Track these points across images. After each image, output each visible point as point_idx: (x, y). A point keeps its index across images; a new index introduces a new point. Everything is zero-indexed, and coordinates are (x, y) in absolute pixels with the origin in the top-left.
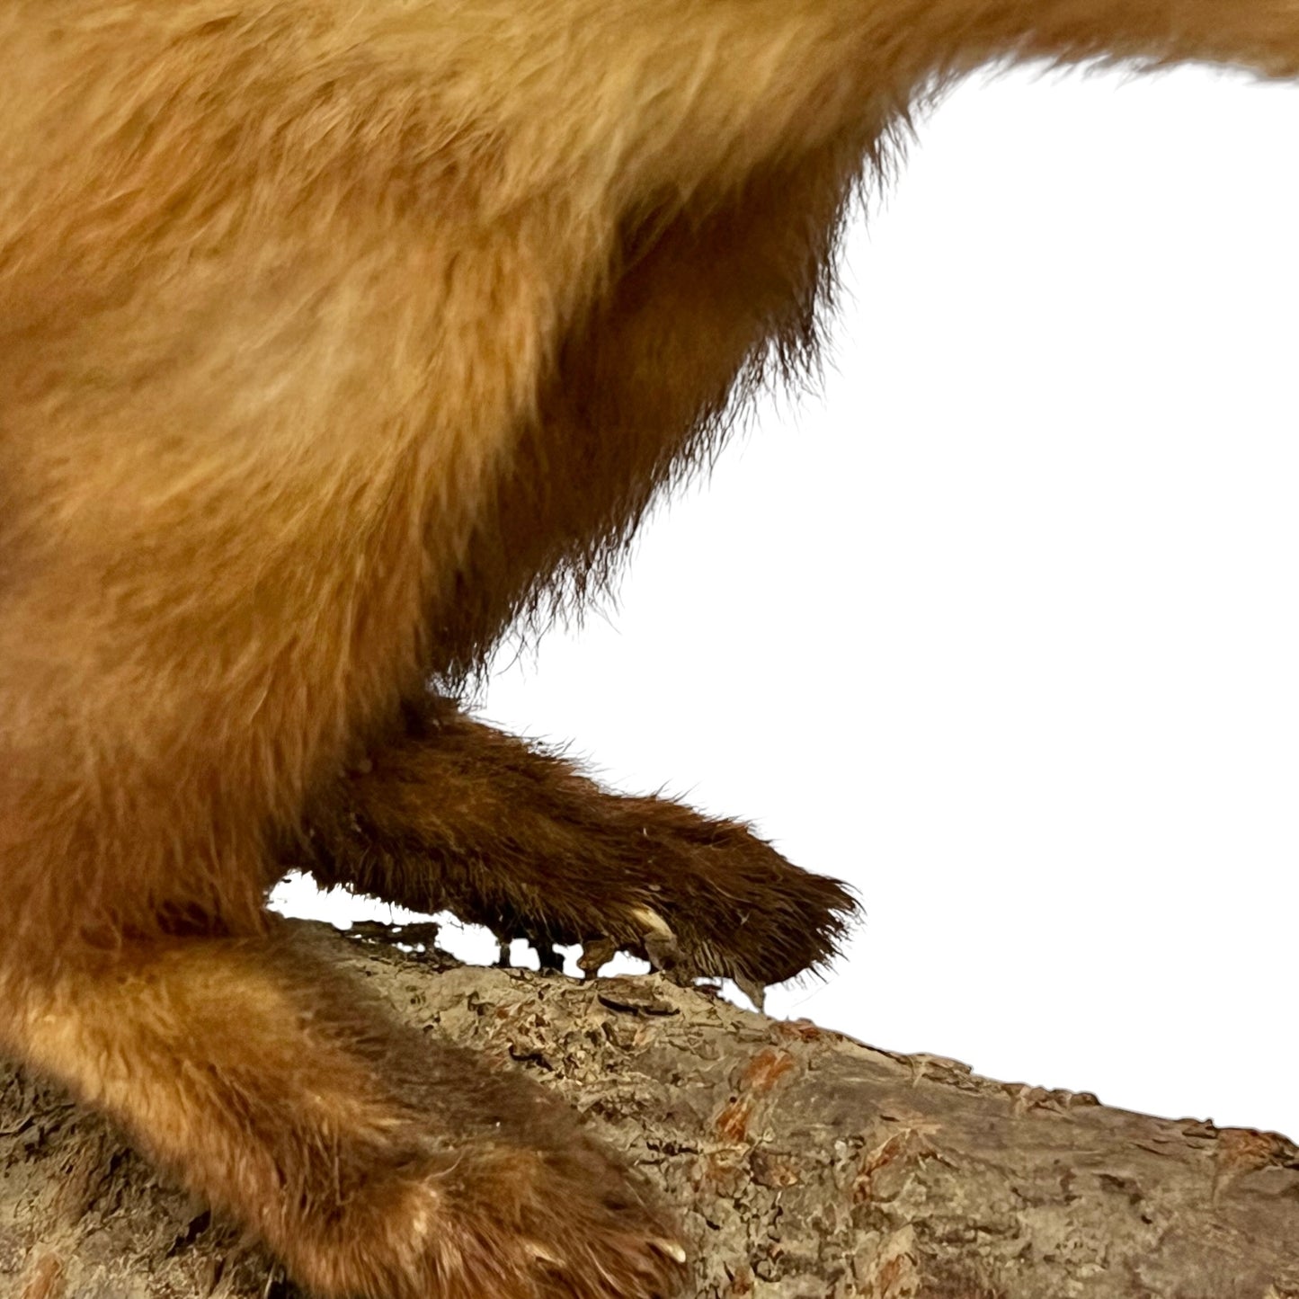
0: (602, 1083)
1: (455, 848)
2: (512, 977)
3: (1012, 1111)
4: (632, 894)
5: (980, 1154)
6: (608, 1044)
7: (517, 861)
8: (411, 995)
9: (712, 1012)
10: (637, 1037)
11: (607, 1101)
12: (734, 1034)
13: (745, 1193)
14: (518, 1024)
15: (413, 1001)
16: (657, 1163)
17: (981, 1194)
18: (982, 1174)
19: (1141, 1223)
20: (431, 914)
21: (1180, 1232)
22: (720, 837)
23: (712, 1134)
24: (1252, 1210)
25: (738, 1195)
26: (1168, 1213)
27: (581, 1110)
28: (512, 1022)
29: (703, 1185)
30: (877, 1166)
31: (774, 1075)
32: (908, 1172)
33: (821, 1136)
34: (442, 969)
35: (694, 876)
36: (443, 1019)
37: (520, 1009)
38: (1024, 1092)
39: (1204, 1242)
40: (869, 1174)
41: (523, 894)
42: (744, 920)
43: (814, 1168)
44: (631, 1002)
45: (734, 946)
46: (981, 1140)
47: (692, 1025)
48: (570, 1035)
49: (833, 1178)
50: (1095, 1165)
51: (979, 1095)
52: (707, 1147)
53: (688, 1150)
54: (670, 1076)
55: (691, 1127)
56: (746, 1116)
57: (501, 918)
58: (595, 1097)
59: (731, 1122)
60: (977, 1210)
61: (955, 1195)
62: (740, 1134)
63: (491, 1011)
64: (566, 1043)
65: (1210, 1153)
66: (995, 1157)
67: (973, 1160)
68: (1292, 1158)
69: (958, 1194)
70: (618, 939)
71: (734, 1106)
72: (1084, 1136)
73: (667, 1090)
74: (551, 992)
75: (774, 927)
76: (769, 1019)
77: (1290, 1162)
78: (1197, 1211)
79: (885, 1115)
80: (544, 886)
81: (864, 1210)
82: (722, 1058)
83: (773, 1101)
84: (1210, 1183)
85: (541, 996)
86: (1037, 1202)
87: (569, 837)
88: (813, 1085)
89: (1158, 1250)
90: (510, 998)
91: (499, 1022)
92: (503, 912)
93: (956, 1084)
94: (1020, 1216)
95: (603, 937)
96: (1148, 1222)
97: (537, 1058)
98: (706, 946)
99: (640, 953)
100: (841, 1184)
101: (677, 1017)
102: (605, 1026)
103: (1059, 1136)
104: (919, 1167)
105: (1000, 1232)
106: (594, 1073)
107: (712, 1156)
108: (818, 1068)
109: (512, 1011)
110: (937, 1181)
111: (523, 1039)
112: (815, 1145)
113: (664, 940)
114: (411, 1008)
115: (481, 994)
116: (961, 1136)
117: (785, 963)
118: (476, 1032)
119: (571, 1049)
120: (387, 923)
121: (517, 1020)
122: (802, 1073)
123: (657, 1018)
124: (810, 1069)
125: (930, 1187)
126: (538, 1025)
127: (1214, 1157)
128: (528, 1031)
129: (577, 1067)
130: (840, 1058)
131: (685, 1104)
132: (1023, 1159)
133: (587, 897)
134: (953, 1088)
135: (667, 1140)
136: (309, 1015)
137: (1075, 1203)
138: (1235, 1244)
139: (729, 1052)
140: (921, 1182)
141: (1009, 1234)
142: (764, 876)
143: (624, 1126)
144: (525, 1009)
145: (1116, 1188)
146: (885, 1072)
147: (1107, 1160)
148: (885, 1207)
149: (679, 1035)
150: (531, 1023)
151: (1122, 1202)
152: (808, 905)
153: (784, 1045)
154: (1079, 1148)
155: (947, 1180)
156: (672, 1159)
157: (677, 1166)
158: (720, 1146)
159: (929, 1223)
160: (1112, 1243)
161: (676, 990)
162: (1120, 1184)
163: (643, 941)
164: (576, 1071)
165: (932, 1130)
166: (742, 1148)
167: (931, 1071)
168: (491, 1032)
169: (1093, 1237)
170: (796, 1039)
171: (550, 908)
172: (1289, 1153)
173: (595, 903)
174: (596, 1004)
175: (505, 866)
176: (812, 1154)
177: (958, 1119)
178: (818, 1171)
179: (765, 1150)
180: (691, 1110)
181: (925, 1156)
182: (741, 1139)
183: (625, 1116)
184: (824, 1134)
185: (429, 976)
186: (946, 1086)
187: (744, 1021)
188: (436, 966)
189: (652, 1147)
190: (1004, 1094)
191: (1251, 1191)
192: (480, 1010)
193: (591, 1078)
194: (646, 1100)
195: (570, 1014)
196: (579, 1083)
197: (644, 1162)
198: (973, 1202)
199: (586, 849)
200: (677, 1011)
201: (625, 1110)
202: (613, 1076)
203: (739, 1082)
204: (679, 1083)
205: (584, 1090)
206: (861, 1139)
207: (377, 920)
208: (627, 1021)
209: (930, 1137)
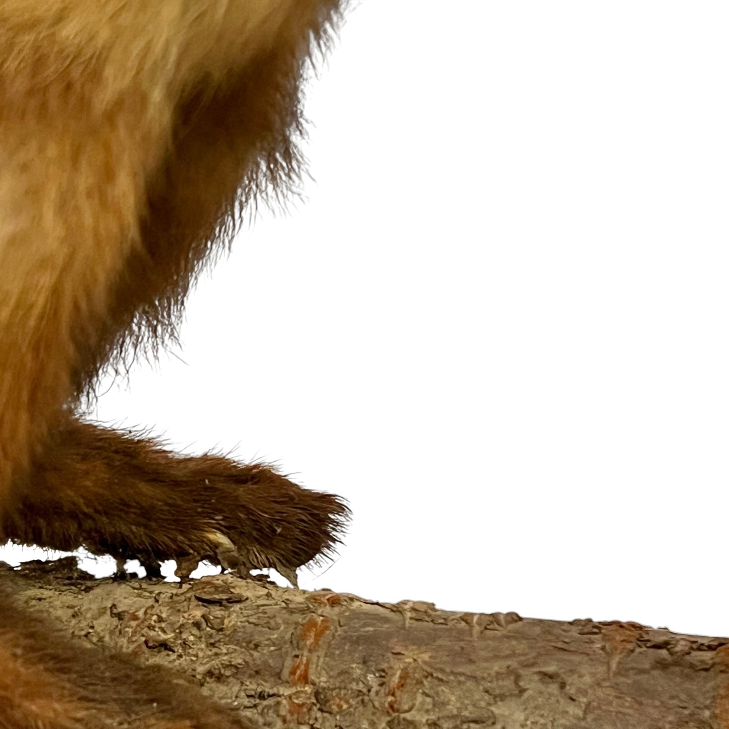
0: (209, 656)
1: (86, 510)
2: (134, 588)
3: (471, 635)
4: (206, 523)
5: (460, 670)
6: (208, 629)
7: (127, 513)
8: (71, 611)
9: (269, 595)
10: (226, 621)
11: (215, 669)
12: (284, 608)
13: (316, 719)
14: (146, 623)
15: (74, 616)
16: (255, 706)
17: (467, 698)
18: (464, 683)
19: (569, 701)
20: (72, 551)
21: (595, 704)
22: (253, 477)
23: (288, 682)
24: (635, 681)
25: (311, 722)
26: (584, 693)
27: (199, 677)
28: (143, 622)
29: (288, 717)
30: (398, 688)
31: (318, 636)
32: (418, 689)
33: (358, 672)
34: (88, 589)
35: (243, 506)
36: (96, 626)
37: (146, 613)
38: (475, 619)
39: (611, 709)
40: (393, 695)
41: (133, 533)
42: (279, 530)
43: (358, 696)
44: (217, 597)
45: (272, 547)
46: (458, 659)
47: (258, 606)
48: (182, 625)
49: (371, 701)
50: (532, 665)
51: (447, 627)
52: (286, 691)
53: (273, 695)
54: (252, 645)
55: (272, 679)
56: (307, 665)
57: (121, 550)
58: (207, 667)
59: (298, 672)
60: (466, 709)
61: (450, 700)
62: (305, 679)
63: (127, 616)
64: (181, 633)
65: (599, 646)
66: (468, 669)
67: (455, 674)
68: (648, 641)
69: (452, 699)
70: (199, 554)
71: (298, 660)
72: (521, 646)
73: (252, 655)
74: (162, 596)
75: (297, 532)
76: (304, 592)
77: (649, 644)
78: (602, 687)
79: (394, 651)
80: (146, 526)
81: (396, 722)
82: (282, 628)
83: (321, 653)
84: (605, 668)
85: (157, 601)
86: (502, 697)
87: (157, 491)
88: (344, 638)
89: (584, 719)
90: (137, 606)
91: (134, 623)
92: (122, 547)
93: (433, 621)
94: (493, 709)
95: (190, 554)
96: (572, 699)
97: (164, 646)
98: (255, 550)
99: (215, 561)
100: (377, 704)
101: (248, 602)
102: (203, 616)
103: (506, 648)
104: (424, 686)
105: (483, 722)
106: (202, 650)
107: (290, 697)
108: (345, 625)
109: (141, 614)
110: (437, 693)
111: (152, 633)
112: (354, 679)
113: (229, 551)
114: (74, 622)
115: (119, 605)
116: (445, 658)
117: (306, 552)
118: (120, 633)
119: (184, 636)
120: (43, 560)
121: (145, 620)
122: (336, 631)
123: (235, 605)
124: (340, 626)
125: (433, 698)
126: (159, 622)
127: (603, 648)
128: (154, 627)
129: (191, 648)
130: (356, 615)
131: (265, 663)
132: (486, 669)
133: (176, 530)
134: (431, 624)
135: (259, 690)
136: (19, 651)
137: (526, 695)
138: (631, 707)
139: (286, 622)
140: (427, 695)
141: (490, 722)
142: (286, 499)
143: (229, 683)
144: (149, 611)
145: (549, 680)
146: (386, 620)
147: (539, 661)
148: (408, 716)
149: (252, 615)
150: (155, 621)
151: (554, 688)
152: (318, 515)
153: (319, 612)
154: (520, 655)
155: (443, 691)
156: (265, 703)
157: (269, 707)
158: (294, 690)
159: (438, 722)
160: (554, 720)
161: (242, 583)
162: (551, 676)
163: (216, 553)
164: (190, 651)
165: (426, 657)
166: (308, 689)
167: (414, 615)
168: (130, 630)
169: (542, 716)
170: (325, 605)
171: (152, 538)
172: (646, 637)
173: (182, 533)
174: (194, 602)
175: (120, 517)
176: (354, 686)
177: (440, 646)
178: (360, 698)
179: (324, 689)
180: (270, 667)
181: (426, 677)
182: (306, 682)
183: (228, 677)
184: (358, 671)
185: (80, 596)
186: (426, 623)
187: (290, 598)
188: (83, 588)
189: (248, 696)
190: (463, 623)
191: (633, 669)
192: (120, 616)
193: (201, 654)
194: (240, 664)
195: (179, 611)
196: (194, 659)
197: (246, 707)
198: (462, 703)
199: (171, 498)
200: (247, 599)
201: (228, 673)
202: (214, 650)
203: (298, 643)
204: (259, 649)
205: (198, 663)
206: (383, 671)
207: (36, 559)
208: (217, 611)
209: (425, 662)
